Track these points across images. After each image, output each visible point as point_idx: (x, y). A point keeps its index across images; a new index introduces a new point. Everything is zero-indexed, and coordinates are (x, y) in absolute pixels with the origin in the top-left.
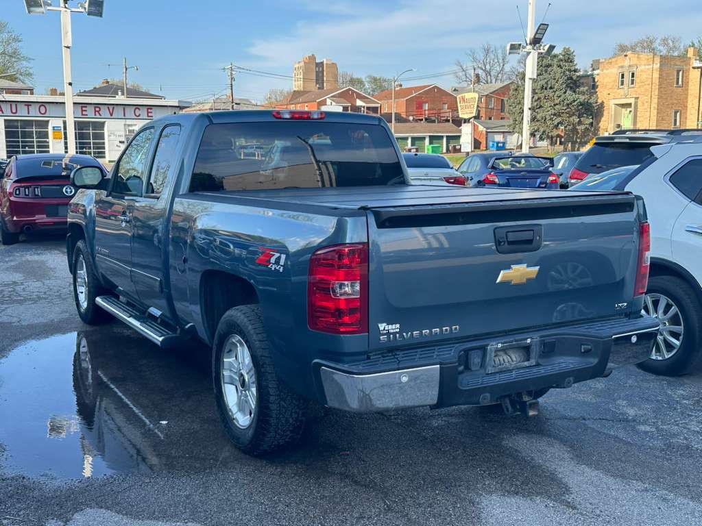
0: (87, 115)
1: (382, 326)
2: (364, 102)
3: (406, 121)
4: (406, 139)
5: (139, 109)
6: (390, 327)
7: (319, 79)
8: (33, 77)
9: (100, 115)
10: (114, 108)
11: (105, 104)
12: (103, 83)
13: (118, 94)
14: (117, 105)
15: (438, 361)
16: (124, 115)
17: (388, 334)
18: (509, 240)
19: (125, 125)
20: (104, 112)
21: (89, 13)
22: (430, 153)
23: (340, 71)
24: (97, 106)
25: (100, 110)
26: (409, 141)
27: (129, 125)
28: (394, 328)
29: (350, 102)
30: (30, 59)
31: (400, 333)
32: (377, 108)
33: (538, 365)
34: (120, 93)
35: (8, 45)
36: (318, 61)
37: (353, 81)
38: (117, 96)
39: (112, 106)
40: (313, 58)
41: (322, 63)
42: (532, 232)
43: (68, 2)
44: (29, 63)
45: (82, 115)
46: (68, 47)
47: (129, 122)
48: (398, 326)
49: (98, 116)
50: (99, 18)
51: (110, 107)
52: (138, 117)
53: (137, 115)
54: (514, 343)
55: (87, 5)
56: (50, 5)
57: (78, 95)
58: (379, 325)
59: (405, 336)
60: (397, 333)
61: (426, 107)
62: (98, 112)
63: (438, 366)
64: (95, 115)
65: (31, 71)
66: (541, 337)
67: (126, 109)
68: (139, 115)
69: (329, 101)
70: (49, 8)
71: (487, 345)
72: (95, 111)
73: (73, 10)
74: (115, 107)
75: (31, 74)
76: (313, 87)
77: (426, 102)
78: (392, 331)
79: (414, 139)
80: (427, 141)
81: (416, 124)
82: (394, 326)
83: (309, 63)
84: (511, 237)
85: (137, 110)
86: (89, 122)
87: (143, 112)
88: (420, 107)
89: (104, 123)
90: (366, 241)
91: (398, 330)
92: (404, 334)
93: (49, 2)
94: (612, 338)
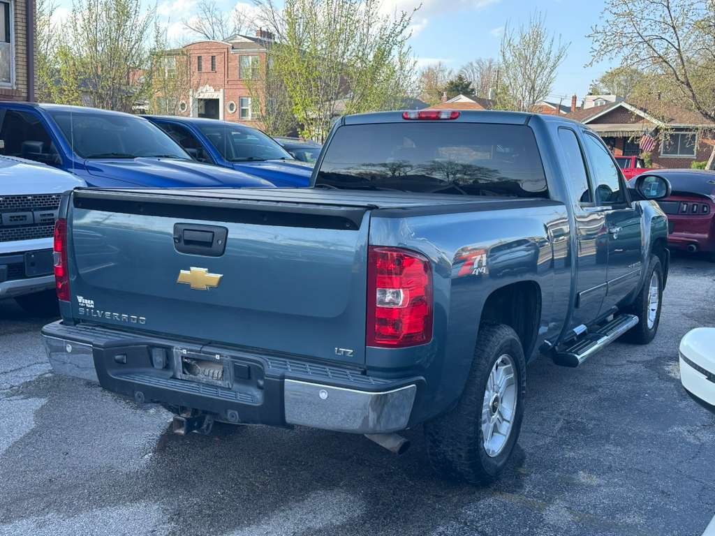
6: (86, 301)
17: (85, 307)
18: (184, 238)
28: (90, 303)
31: (95, 309)
42: (210, 234)
48: (92, 302)
54: (202, 354)
58: (78, 297)
59: (99, 315)
60: (92, 308)
63: (92, 346)
66: (232, 357)
71: (173, 347)
78: (88, 306)
82: (89, 301)
84: (188, 235)
90: (66, 217)
92: (98, 312)
94: (284, 381)
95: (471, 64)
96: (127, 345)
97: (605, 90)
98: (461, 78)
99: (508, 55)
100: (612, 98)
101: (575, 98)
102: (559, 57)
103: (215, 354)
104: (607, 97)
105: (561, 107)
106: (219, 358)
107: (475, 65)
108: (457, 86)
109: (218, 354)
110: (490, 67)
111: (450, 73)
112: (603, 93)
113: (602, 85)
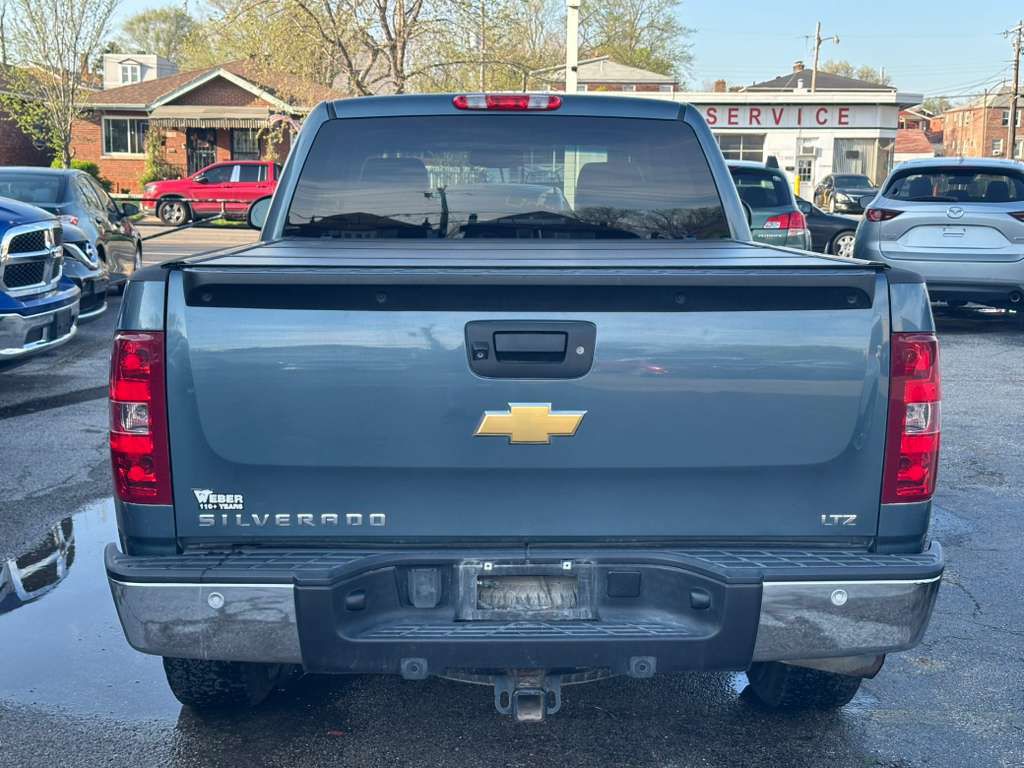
0: (736, 123)
1: (202, 495)
5: (826, 111)
6: (221, 498)
8: (692, 62)
9: (759, 122)
10: (782, 110)
11: (769, 104)
12: (794, 68)
13: (796, 86)
14: (788, 104)
15: (292, 575)
16: (799, 123)
17: (218, 511)
18: (498, 349)
19: (798, 139)
20: (767, 118)
24: (755, 106)
25: (759, 113)
27: (805, 139)
28: (232, 501)
30: (690, 31)
31: (246, 512)
33: (596, 620)
34: (800, 84)
35: (659, 11)
38: (795, 90)
39: (780, 108)
42: (564, 336)
44: (688, 37)
45: (730, 123)
47: (806, 133)
48: (238, 498)
49: (755, 124)
51: (775, 108)
52: (822, 125)
53: (822, 120)
54: (529, 565)
57: (749, 91)
58: (197, 493)
59: (258, 522)
60: (237, 511)
62: (756, 117)
63: (292, 586)
64: (751, 122)
65: (691, 52)
66: (601, 561)
67: (803, 111)
68: (825, 121)
71: (458, 562)
72: (751, 117)
74: (785, 108)
75: (690, 58)
78: (226, 507)
82: (229, 498)
84: (505, 343)
85: (822, 112)
86: (738, 136)
87: (832, 117)
89: (763, 137)
90: (160, 327)
91: (240, 507)
92: (255, 516)
94: (762, 587)
96: (360, 572)
103: (559, 561)
104: (141, 58)
106: (569, 568)
109: (566, 560)
112: (131, 51)
113: (127, 36)
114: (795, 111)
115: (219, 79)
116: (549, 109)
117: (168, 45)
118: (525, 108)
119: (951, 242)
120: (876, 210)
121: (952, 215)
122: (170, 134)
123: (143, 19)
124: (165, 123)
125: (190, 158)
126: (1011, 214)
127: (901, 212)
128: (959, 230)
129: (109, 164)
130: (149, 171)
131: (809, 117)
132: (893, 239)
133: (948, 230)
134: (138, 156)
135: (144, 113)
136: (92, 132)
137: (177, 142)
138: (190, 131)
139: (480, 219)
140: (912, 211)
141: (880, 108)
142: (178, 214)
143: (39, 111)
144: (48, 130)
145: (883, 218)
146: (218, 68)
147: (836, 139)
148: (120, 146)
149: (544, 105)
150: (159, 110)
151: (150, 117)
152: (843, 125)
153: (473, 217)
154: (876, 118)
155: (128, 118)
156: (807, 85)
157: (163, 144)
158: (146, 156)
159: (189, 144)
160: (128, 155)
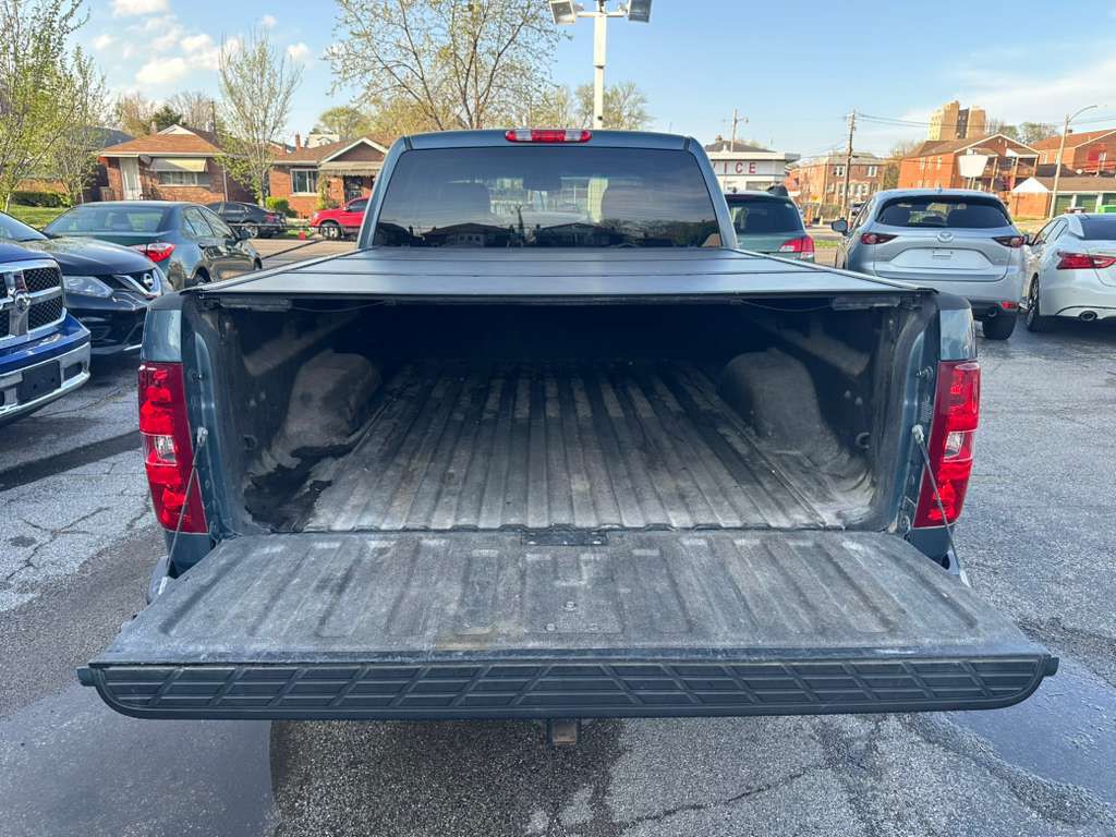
2: (1017, 152)
3: (1074, 174)
4: (1070, 197)
5: (742, 165)
7: (961, 127)
10: (715, 164)
19: (725, 182)
21: (632, 18)
22: (1103, 213)
23: (988, 118)
26: (1074, 201)
27: (729, 183)
29: (997, 153)
32: (1033, 159)
34: (724, 148)
36: (961, 108)
37: (1002, 129)
38: (722, 151)
40: (957, 105)
41: (967, 111)
43: (605, 3)
46: (601, 67)
47: (729, 179)
50: (644, 24)
52: (739, 173)
53: (739, 170)
55: (628, 6)
56: (582, 9)
61: (1103, 157)
67: (727, 164)
68: (741, 171)
69: (970, 151)
70: (580, 13)
73: (611, 14)
74: (717, 163)
76: (953, 136)
77: (1104, 151)
79: (1081, 198)
80: (1100, 199)
81: (1084, 179)
83: (950, 111)
85: (739, 165)
87: (745, 168)
88: (1094, 157)
93: (581, 5)
95: (177, 96)
97: (327, 129)
98: (167, 110)
99: (230, 76)
100: (336, 138)
101: (298, 137)
102: (293, 83)
104: (330, 137)
105: (287, 147)
107: (181, 98)
108: (164, 119)
110: (199, 101)
111: (152, 106)
112: (325, 132)
113: (322, 124)
114: (723, 164)
115: (363, 144)
116: (581, 141)
117: (346, 128)
118: (563, 141)
119: (940, 263)
120: (871, 234)
121: (942, 239)
122: (333, 180)
123: (331, 114)
124: (329, 173)
125: (346, 196)
126: (994, 238)
127: (895, 237)
128: (947, 252)
129: (296, 200)
130: (320, 204)
131: (731, 168)
132: (887, 260)
133: (937, 253)
134: (313, 194)
135: (315, 167)
136: (285, 179)
137: (338, 184)
138: (345, 178)
139: (542, 227)
140: (904, 236)
141: (774, 164)
142: (334, 233)
143: (245, 165)
144: (250, 178)
145: (878, 241)
146: (362, 137)
147: (748, 183)
148: (302, 188)
149: (578, 138)
150: (325, 164)
151: (320, 169)
152: (752, 173)
153: (538, 226)
154: (772, 169)
155: (307, 170)
156: (729, 149)
157: (329, 186)
158: (319, 194)
159: (346, 186)
160: (307, 194)
